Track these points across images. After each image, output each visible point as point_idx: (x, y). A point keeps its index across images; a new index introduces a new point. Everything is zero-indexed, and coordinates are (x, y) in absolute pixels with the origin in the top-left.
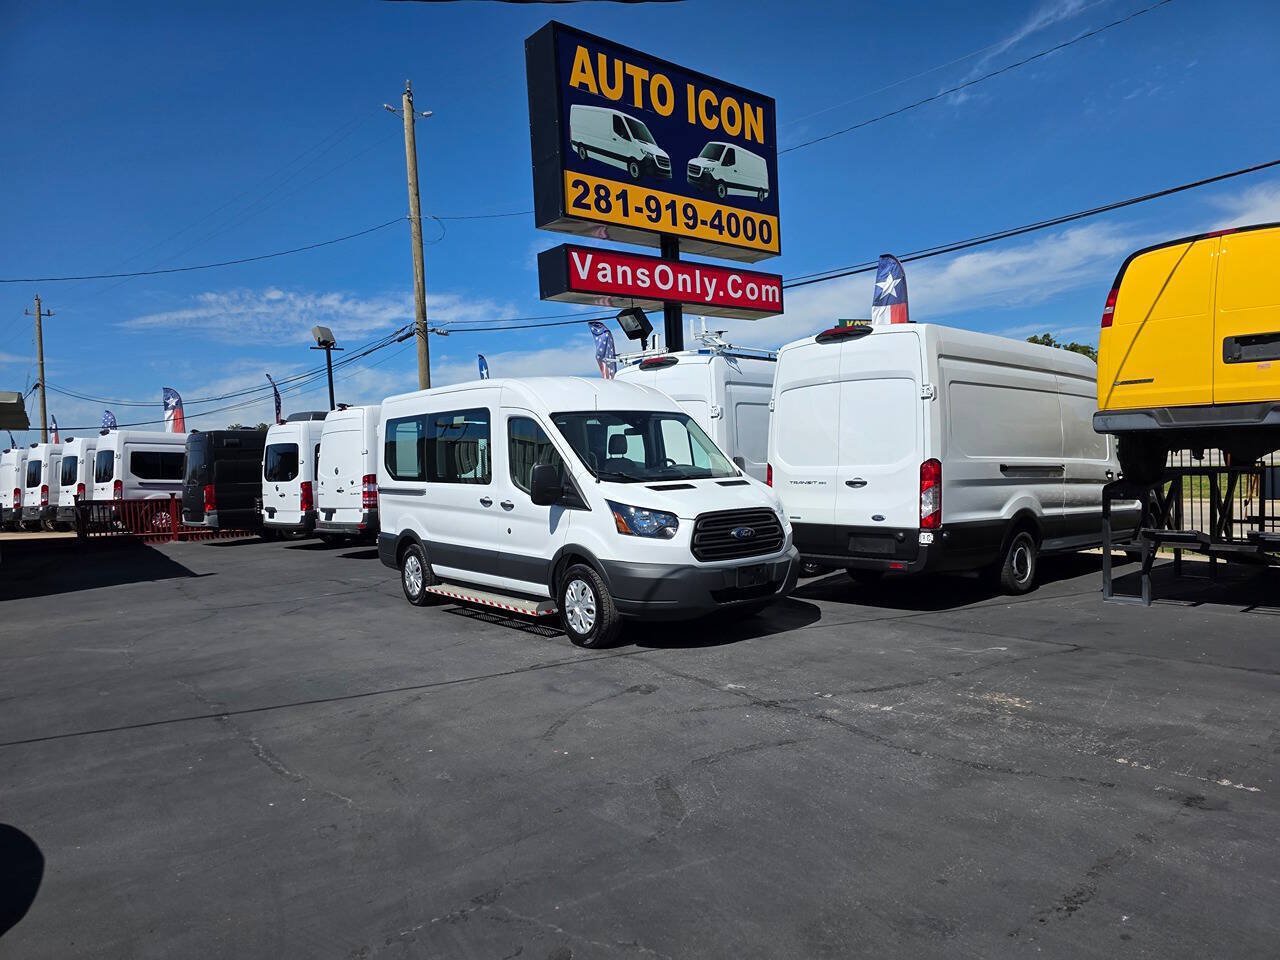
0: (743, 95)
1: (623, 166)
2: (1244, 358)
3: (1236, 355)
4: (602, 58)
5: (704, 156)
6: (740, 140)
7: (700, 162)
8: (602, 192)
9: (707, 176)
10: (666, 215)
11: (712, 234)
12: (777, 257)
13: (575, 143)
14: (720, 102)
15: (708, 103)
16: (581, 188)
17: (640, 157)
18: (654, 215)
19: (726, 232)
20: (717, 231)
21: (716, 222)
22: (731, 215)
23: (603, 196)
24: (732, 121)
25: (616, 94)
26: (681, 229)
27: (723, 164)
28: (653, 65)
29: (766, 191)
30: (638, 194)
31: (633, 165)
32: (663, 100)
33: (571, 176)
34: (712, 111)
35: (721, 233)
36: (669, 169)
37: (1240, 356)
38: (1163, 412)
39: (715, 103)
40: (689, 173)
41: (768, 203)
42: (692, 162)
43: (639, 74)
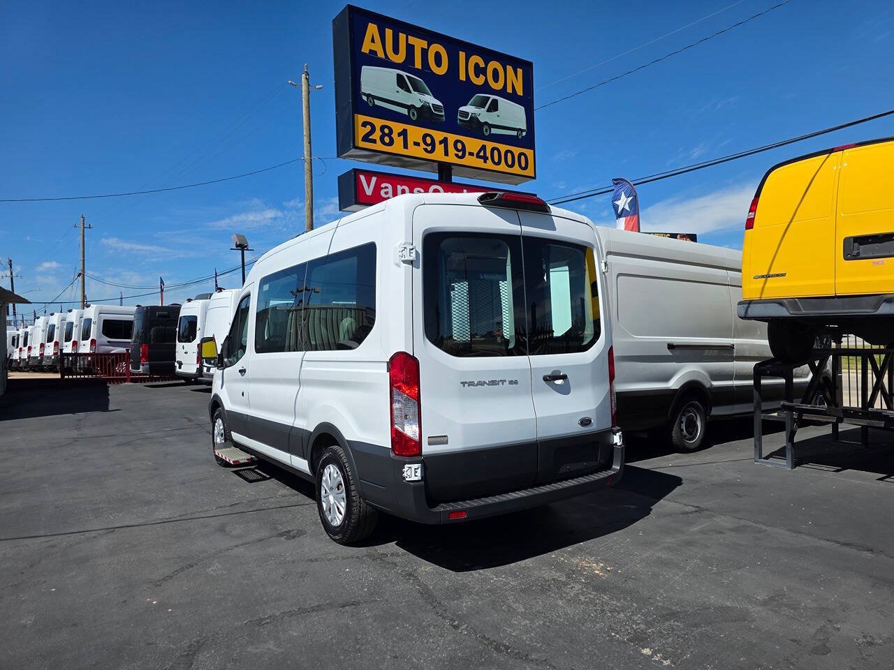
0: (506, 60)
1: (404, 111)
2: (862, 255)
3: (855, 252)
4: (389, 33)
5: (471, 105)
6: (503, 93)
7: (469, 109)
8: (386, 131)
9: (474, 119)
10: (440, 148)
11: (479, 163)
12: (534, 180)
13: (365, 94)
14: (486, 64)
15: (477, 65)
16: (369, 128)
17: (418, 105)
18: (429, 148)
19: (489, 161)
20: (483, 160)
21: (482, 154)
22: (493, 149)
23: (387, 134)
24: (496, 78)
25: (400, 58)
26: (452, 159)
27: (488, 111)
28: (432, 37)
29: (524, 131)
30: (416, 133)
31: (412, 110)
32: (439, 64)
33: (361, 118)
34: (479, 71)
35: (485, 162)
36: (443, 114)
37: (858, 254)
38: (794, 302)
39: (482, 65)
40: (459, 117)
41: (526, 140)
42: (462, 109)
43: (419, 44)
